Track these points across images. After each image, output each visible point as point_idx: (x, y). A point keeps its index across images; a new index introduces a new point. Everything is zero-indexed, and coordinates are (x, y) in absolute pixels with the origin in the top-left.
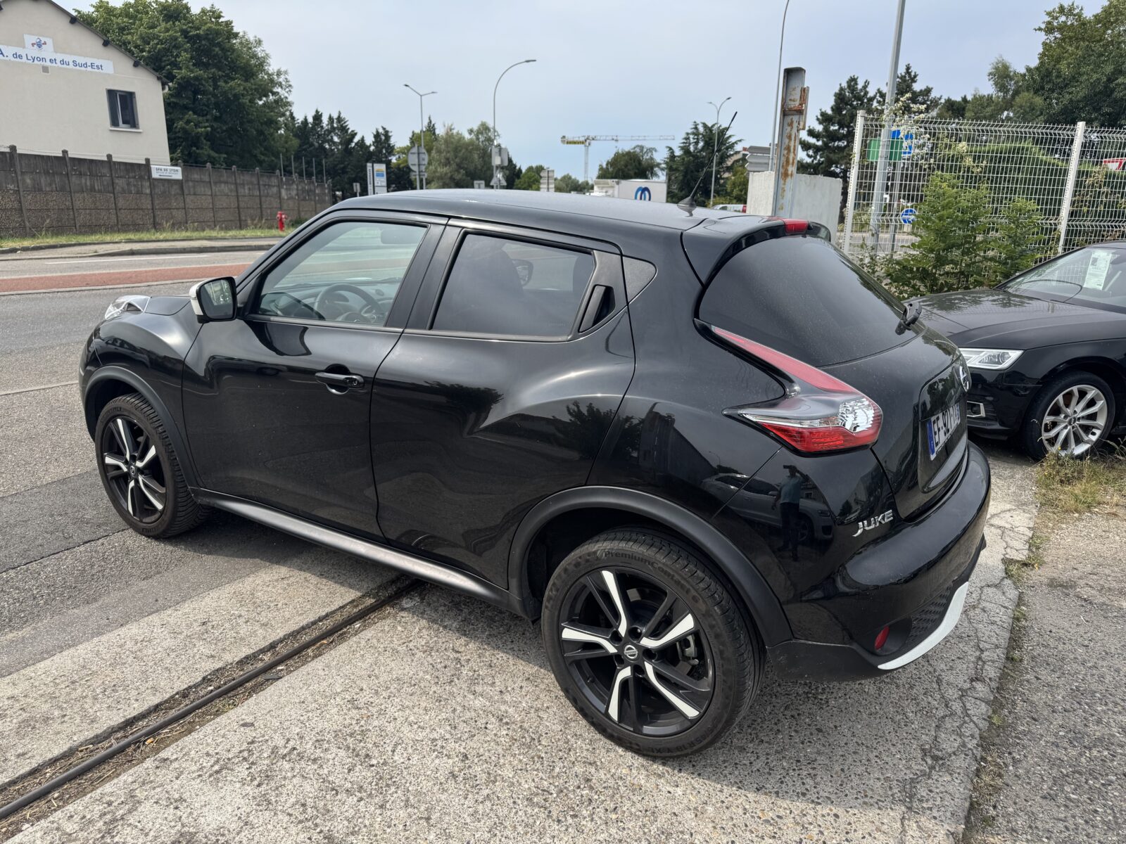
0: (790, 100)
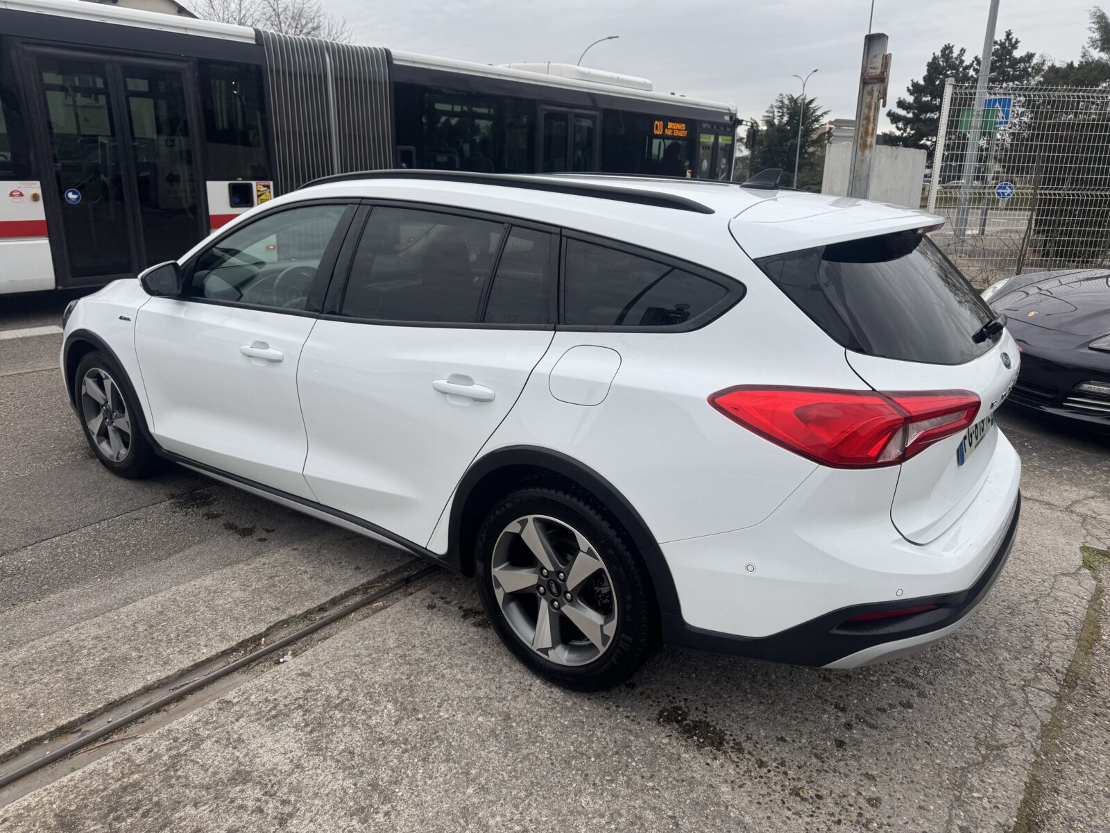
0: (871, 68)
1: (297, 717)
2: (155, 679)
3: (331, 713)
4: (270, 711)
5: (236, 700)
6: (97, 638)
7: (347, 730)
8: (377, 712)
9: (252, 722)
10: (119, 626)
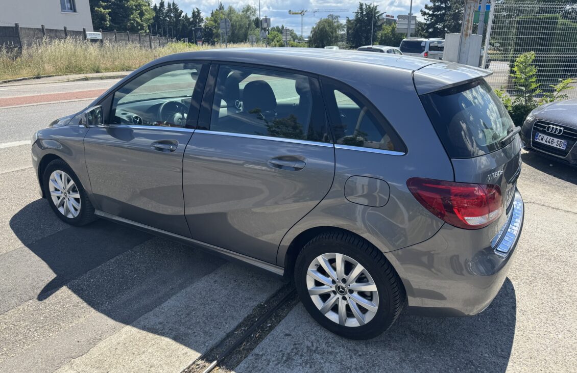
1: (297, 360)
2: (210, 345)
3: (314, 355)
4: (282, 357)
5: (261, 353)
6: (160, 323)
7: (328, 364)
8: (337, 353)
9: (277, 364)
10: (168, 316)
